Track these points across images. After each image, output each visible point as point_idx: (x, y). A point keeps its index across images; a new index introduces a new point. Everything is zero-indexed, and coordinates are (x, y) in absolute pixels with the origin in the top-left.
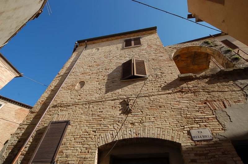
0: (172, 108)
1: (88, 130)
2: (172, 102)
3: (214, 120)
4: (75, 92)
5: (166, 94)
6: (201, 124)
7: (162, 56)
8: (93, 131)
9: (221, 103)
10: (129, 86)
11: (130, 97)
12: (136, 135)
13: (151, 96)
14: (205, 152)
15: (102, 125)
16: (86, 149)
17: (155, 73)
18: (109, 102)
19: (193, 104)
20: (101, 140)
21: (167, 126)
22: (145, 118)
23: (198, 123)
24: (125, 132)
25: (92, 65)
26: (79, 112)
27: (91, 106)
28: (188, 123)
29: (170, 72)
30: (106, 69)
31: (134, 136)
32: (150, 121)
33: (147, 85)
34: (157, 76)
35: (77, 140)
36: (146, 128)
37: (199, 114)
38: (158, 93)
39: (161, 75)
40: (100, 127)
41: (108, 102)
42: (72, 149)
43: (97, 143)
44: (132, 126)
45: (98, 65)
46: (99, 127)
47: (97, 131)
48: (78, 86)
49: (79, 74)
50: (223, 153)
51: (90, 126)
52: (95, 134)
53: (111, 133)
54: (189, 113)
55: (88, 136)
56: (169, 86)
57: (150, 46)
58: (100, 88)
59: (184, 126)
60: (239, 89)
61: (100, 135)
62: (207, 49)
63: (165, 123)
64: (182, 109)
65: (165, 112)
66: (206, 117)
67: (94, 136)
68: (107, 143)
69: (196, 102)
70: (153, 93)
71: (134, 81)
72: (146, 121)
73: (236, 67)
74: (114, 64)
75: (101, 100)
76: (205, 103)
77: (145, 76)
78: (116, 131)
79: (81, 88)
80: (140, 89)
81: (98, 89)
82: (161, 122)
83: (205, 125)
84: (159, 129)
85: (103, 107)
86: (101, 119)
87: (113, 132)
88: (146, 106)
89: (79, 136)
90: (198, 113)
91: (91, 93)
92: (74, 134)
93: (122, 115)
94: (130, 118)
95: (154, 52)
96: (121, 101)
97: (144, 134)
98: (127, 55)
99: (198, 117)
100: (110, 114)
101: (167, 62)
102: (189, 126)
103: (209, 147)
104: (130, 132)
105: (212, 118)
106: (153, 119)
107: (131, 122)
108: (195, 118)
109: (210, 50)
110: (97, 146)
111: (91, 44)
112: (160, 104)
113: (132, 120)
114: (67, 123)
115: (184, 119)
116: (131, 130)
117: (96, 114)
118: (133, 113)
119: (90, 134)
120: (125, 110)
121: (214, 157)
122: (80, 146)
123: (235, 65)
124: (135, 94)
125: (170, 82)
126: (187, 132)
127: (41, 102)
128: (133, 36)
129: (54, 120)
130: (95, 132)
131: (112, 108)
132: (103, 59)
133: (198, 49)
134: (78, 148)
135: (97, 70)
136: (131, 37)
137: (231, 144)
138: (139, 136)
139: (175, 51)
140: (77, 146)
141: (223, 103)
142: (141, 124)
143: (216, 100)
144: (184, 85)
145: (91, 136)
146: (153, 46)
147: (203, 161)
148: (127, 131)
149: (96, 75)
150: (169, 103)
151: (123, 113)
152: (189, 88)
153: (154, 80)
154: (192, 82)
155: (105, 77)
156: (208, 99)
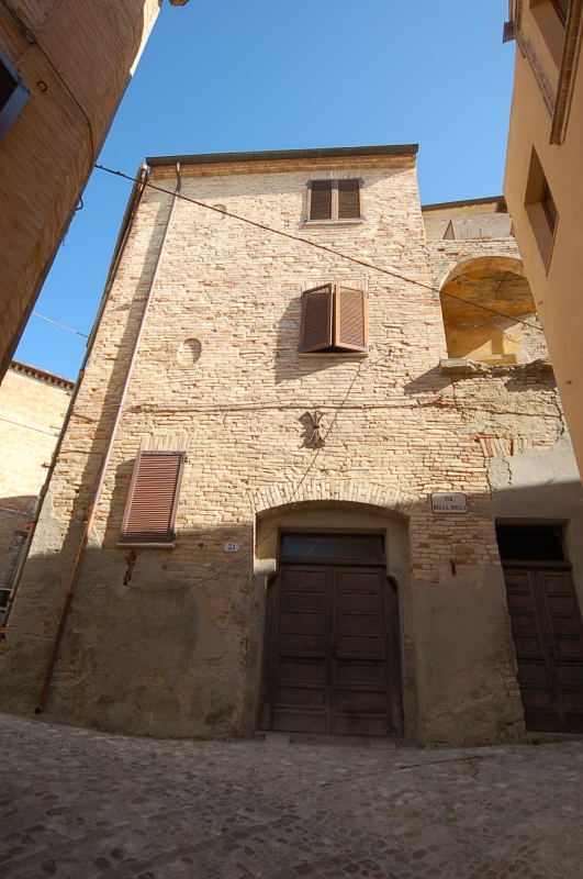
0: (411, 444)
1: (230, 477)
2: (412, 431)
3: (481, 479)
4: (179, 373)
5: (403, 407)
6: (455, 483)
7: (414, 282)
8: (243, 480)
9: (508, 442)
10: (320, 374)
11: (322, 407)
12: (331, 494)
13: (371, 408)
15: (260, 469)
16: (233, 515)
17: (387, 341)
18: (272, 412)
19: (453, 439)
20: (261, 500)
21: (392, 481)
22: (352, 461)
23: (450, 480)
24: (309, 487)
25: (211, 278)
26: (202, 432)
27: (229, 419)
28: (433, 480)
29: (424, 343)
30: (255, 304)
31: (326, 496)
32: (360, 468)
33: (363, 378)
34: (390, 351)
35: (210, 497)
36: (352, 482)
37: (457, 463)
38: (386, 403)
39: (400, 350)
40: (257, 474)
41: (268, 413)
42: (204, 512)
43: (253, 505)
44: (324, 477)
45: (232, 284)
46: (254, 473)
47: (250, 482)
48: (183, 354)
49: (177, 309)
50: (475, 537)
51: (233, 468)
52: (248, 487)
53: (281, 487)
54: (440, 460)
55: (233, 491)
56: (412, 386)
57: (385, 230)
58: (245, 369)
59: (423, 485)
61: (258, 489)
63: (389, 475)
64: (430, 448)
65: (392, 452)
66: (469, 470)
67: (245, 491)
68: (273, 506)
69: (460, 436)
70: (374, 402)
71: (332, 358)
72: (354, 468)
74: (279, 288)
75: (251, 406)
76: (477, 441)
77: (361, 348)
78: (290, 484)
79: (195, 360)
80: (344, 386)
81: (240, 370)
82: (382, 472)
83: (462, 487)
84: (376, 487)
85: (259, 425)
86: (257, 456)
87: (285, 485)
88: (356, 435)
89: (212, 490)
90: (456, 460)
91: (223, 380)
92: (200, 484)
93: (304, 449)
94: (321, 458)
95: (395, 258)
96: (301, 412)
97: (346, 493)
98: (316, 257)
99: (455, 469)
100: (274, 443)
101: (422, 308)
102: (433, 486)
103: (457, 525)
104: (318, 487)
105: (479, 475)
106: (366, 465)
107: (321, 467)
108: (447, 471)
110: (255, 512)
111: (194, 176)
112: (388, 433)
113: (324, 462)
114: (180, 457)
115: (428, 473)
116: (320, 485)
117: (245, 441)
118: (326, 449)
119: (236, 487)
120: (309, 438)
121: (459, 541)
122: (218, 508)
124: (335, 398)
125: (418, 375)
126: (426, 496)
127: (91, 391)
128: (338, 168)
129: (146, 448)
130: (247, 483)
131: (281, 431)
132: (243, 259)
134: (215, 513)
135: (232, 304)
136: (331, 169)
137: (493, 523)
138: (337, 498)
139: (453, 265)
140: (211, 508)
141: (512, 444)
142: (341, 474)
143: (500, 435)
144: (448, 390)
145: (239, 490)
146: (394, 231)
147: (439, 546)
148: (314, 486)
149: (230, 321)
150: (405, 431)
151: (306, 445)
152: (455, 397)
153: (382, 362)
154: (468, 381)
155: (255, 334)
156: (486, 432)
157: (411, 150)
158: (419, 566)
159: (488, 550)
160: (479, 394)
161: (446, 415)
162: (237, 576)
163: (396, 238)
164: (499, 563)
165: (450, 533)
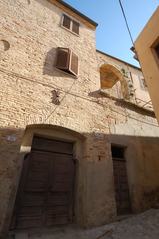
0: (89, 113)
1: (16, 106)
2: (90, 109)
3: (108, 129)
5: (88, 100)
6: (101, 129)
7: (93, 62)
8: (22, 109)
9: (115, 120)
10: (61, 78)
11: (60, 90)
12: (61, 124)
13: (77, 96)
14: (98, 146)
16: (15, 124)
17: (84, 77)
18: (40, 85)
19: (101, 115)
20: (30, 120)
21: (82, 124)
22: (69, 113)
23: (100, 128)
24: (52, 119)
25: (19, 22)
26: (4, 81)
27: (19, 81)
28: (95, 127)
29: (94, 82)
30: (38, 42)
31: (58, 124)
32: (72, 117)
33: (76, 85)
34: (85, 80)
35: (4, 113)
36: (69, 121)
37: (102, 123)
38: (82, 96)
39: (88, 81)
40: (30, 108)
41: (38, 85)
43: (26, 121)
44: (59, 117)
45: (28, 29)
46: (28, 107)
47: (26, 111)
50: (106, 148)
51: (18, 102)
52: (24, 113)
53: (40, 116)
54: (97, 121)
55: (16, 112)
56: (91, 94)
57: (85, 43)
58: (29, 63)
59: (92, 128)
60: (125, 115)
61: (29, 115)
62: (122, 76)
63: (81, 122)
64: (94, 116)
65: (83, 114)
66: (105, 126)
67: (22, 114)
68: (35, 123)
69: (103, 114)
70: (79, 95)
72: (70, 116)
73: (130, 100)
74: (48, 41)
75: (31, 79)
76: (107, 117)
77: (76, 75)
78: (44, 116)
79: (5, 50)
80: (69, 86)
81: (27, 63)
82: (79, 120)
83: (103, 131)
84: (77, 125)
85: (33, 88)
86: (30, 100)
87: (42, 116)
88: (72, 104)
89: (5, 109)
91: (19, 64)
93: (52, 103)
94: (58, 109)
95: (88, 53)
96: (52, 89)
97: (66, 125)
98: (63, 38)
99: (101, 125)
100: (40, 98)
101: (95, 71)
102: (95, 129)
103: (101, 144)
104: (56, 120)
105: (107, 128)
106: (74, 116)
107: (58, 113)
108: (99, 125)
109: (123, 78)
110: (26, 124)
112: (82, 107)
113: (59, 111)
115: (93, 124)
116: (57, 119)
117: (25, 93)
118: (61, 106)
119: (19, 111)
120: (54, 100)
121: (101, 149)
122: (7, 119)
123: (130, 98)
124: (66, 89)
125: (92, 91)
126: (92, 132)
128: (73, 16)
130: (24, 110)
131: (43, 94)
133: (116, 72)
134: (5, 121)
135: (27, 37)
136: (71, 15)
137: (110, 144)
138: (62, 126)
139: (103, 63)
140: (3, 118)
141: (116, 121)
142: (65, 117)
143: (113, 117)
144: (100, 99)
145: (20, 113)
146: (88, 45)
147: (95, 150)
148: (54, 119)
149: (25, 43)
150: (88, 108)
151: (53, 102)
152: (102, 102)
153: (82, 83)
154: (106, 98)
155: (36, 53)
156: (110, 115)
157: (96, 25)
158: (89, 157)
159: (109, 153)
160: (108, 103)
161: (99, 107)
162: (13, 153)
163: (89, 47)
164: (111, 158)
165: (99, 146)
